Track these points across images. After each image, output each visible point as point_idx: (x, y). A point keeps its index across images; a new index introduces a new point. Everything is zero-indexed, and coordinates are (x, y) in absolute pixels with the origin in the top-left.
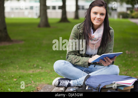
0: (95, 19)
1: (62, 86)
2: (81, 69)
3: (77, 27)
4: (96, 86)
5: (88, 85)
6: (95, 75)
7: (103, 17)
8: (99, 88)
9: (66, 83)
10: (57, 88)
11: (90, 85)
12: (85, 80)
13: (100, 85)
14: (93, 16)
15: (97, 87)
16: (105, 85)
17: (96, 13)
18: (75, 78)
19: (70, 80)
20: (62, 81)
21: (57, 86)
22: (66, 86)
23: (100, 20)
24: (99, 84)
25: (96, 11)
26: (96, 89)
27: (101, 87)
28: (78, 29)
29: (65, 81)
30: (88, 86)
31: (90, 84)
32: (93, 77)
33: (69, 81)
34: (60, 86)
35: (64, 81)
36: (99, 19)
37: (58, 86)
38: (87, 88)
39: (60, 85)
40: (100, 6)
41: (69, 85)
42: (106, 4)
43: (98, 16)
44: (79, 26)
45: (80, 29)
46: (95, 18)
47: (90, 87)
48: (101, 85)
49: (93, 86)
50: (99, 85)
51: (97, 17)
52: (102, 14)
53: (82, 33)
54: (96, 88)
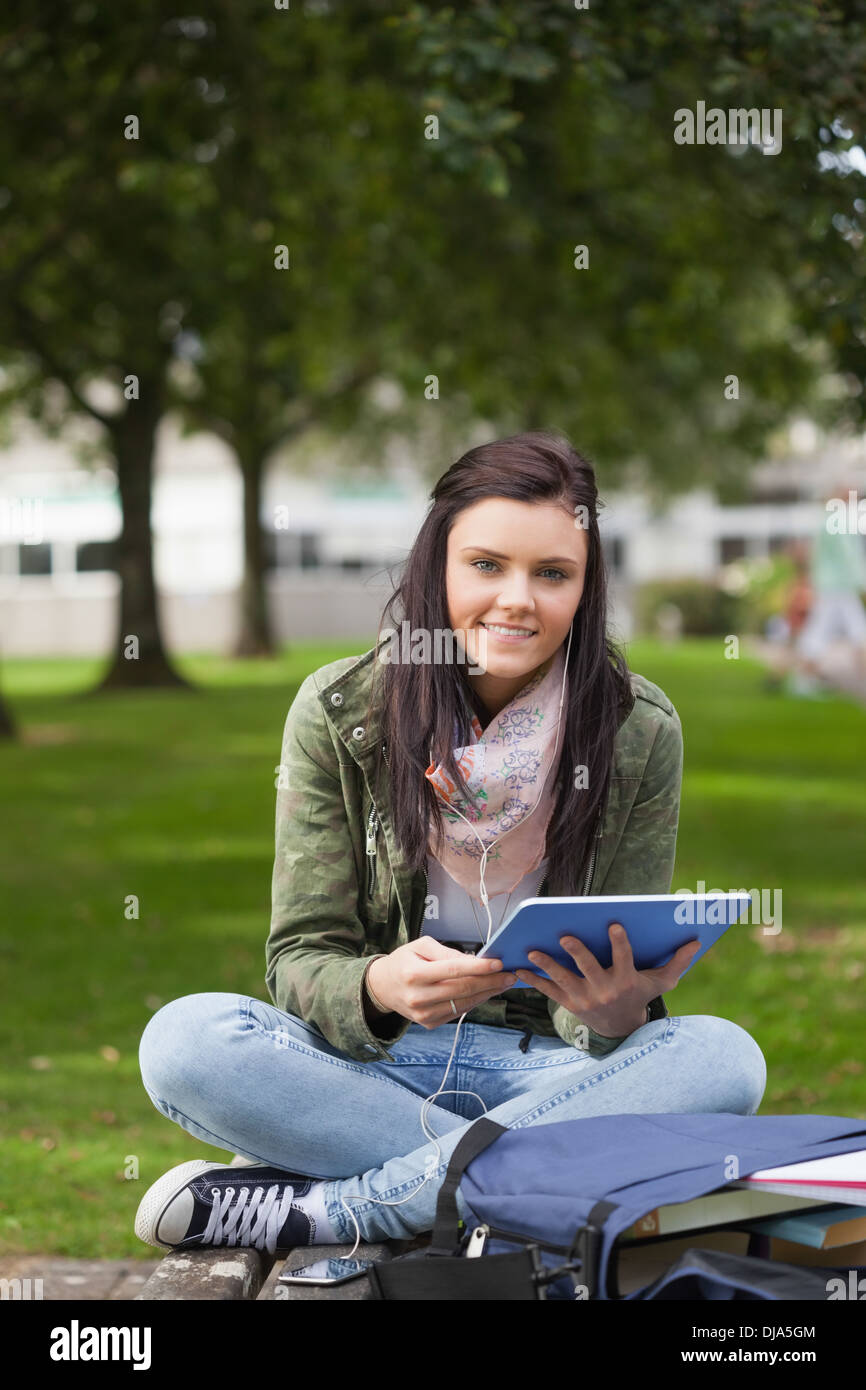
0: (490, 618)
1: (232, 1239)
2: (397, 1072)
3: (325, 697)
4: (563, 1225)
5: (480, 1215)
6: (541, 1121)
7: (562, 601)
8: (600, 1237)
9: (271, 1209)
10: (183, 1263)
11: (510, 1215)
12: (457, 1170)
13: (602, 1211)
14: (463, 586)
15: (582, 1231)
16: (652, 1205)
17: (491, 563)
18: (350, 1165)
19: (302, 1183)
20: (230, 1193)
21: (179, 1249)
22: (270, 1240)
23: (530, 624)
24: (592, 1203)
25: (491, 542)
26: (574, 1254)
27: (614, 1227)
28: (331, 711)
29: (259, 1192)
30: (484, 1229)
31: (506, 1206)
32: (526, 1139)
33: (289, 1191)
34: (210, 1245)
35: (245, 1192)
36: (524, 613)
37: (194, 1242)
38: (475, 1249)
39: (208, 1233)
40: (533, 491)
41: (297, 1234)
42: (588, 474)
43: (514, 589)
44: (344, 683)
45: (355, 709)
46: (488, 607)
47: (503, 1230)
48: (614, 1207)
49: (536, 1221)
50: (595, 1209)
51: (502, 602)
52: (548, 571)
53: (372, 752)
54: (567, 1243)
